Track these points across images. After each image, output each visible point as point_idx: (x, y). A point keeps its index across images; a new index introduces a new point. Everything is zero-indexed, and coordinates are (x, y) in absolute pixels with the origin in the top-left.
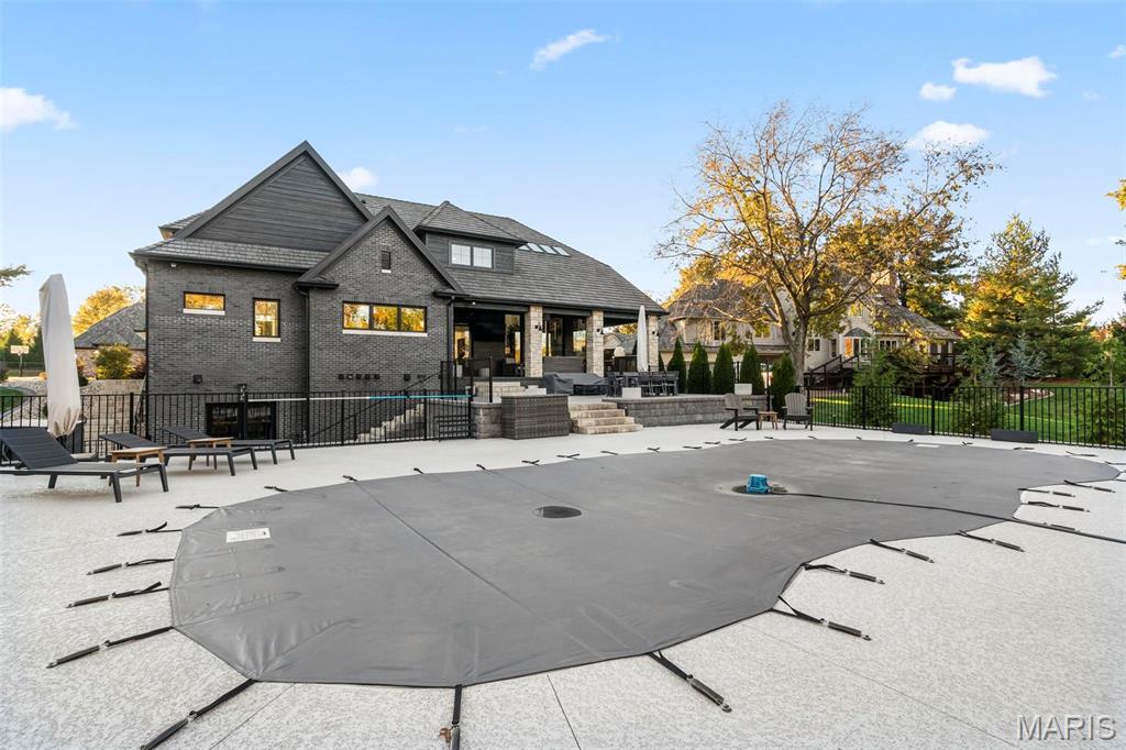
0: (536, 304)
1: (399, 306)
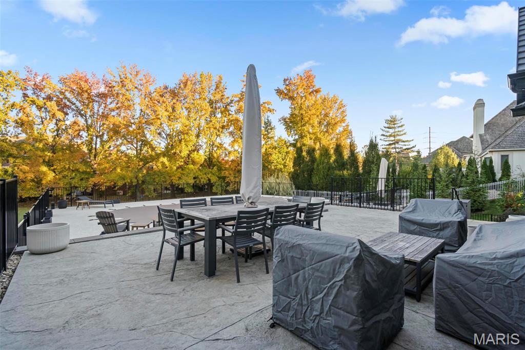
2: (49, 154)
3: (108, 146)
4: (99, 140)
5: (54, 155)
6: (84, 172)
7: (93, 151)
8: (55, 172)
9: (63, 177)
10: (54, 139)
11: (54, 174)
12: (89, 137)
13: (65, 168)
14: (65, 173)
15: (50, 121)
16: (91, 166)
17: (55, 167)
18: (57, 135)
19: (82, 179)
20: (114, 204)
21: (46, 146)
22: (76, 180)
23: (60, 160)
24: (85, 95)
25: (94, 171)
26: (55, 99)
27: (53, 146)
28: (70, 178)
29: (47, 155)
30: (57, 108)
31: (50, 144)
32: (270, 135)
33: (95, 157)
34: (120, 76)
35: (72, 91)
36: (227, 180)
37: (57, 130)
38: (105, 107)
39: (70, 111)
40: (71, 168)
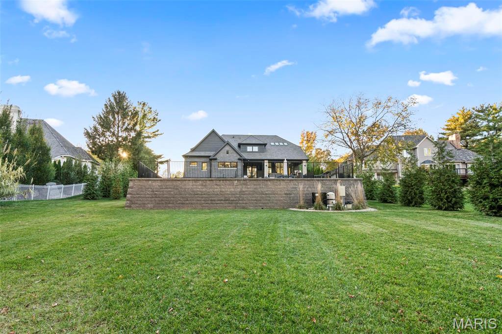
0: (266, 160)
1: (231, 162)
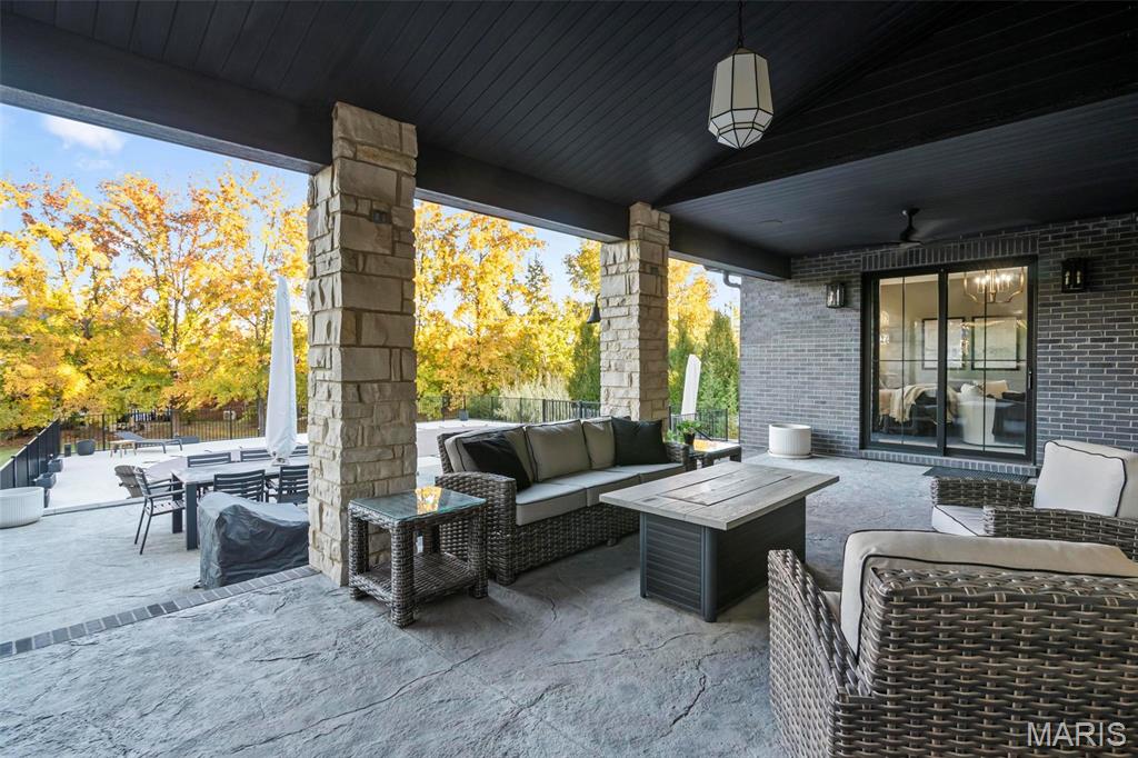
2: (77, 339)
3: (202, 320)
4: (182, 307)
5: (88, 342)
6: (153, 375)
7: (171, 331)
8: (89, 376)
9: (108, 385)
10: (89, 307)
11: (87, 381)
12: (162, 301)
13: (111, 368)
14: (111, 378)
15: (78, 272)
16: (166, 363)
17: (90, 365)
18: (96, 299)
19: (147, 389)
20: (183, 446)
21: (72, 322)
22: (133, 392)
23: (100, 352)
24: (151, 218)
25: (172, 373)
26: (89, 225)
27: (86, 322)
28: (122, 387)
29: (73, 342)
30: (92, 245)
31: (81, 318)
32: (541, 294)
33: (174, 344)
34: (220, 181)
35: (124, 209)
36: (446, 387)
37: (96, 289)
38: (194, 240)
39: (123, 248)
40: (123, 367)
